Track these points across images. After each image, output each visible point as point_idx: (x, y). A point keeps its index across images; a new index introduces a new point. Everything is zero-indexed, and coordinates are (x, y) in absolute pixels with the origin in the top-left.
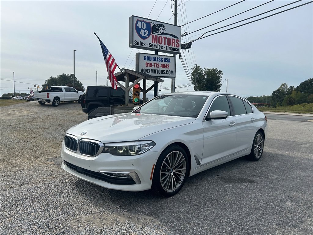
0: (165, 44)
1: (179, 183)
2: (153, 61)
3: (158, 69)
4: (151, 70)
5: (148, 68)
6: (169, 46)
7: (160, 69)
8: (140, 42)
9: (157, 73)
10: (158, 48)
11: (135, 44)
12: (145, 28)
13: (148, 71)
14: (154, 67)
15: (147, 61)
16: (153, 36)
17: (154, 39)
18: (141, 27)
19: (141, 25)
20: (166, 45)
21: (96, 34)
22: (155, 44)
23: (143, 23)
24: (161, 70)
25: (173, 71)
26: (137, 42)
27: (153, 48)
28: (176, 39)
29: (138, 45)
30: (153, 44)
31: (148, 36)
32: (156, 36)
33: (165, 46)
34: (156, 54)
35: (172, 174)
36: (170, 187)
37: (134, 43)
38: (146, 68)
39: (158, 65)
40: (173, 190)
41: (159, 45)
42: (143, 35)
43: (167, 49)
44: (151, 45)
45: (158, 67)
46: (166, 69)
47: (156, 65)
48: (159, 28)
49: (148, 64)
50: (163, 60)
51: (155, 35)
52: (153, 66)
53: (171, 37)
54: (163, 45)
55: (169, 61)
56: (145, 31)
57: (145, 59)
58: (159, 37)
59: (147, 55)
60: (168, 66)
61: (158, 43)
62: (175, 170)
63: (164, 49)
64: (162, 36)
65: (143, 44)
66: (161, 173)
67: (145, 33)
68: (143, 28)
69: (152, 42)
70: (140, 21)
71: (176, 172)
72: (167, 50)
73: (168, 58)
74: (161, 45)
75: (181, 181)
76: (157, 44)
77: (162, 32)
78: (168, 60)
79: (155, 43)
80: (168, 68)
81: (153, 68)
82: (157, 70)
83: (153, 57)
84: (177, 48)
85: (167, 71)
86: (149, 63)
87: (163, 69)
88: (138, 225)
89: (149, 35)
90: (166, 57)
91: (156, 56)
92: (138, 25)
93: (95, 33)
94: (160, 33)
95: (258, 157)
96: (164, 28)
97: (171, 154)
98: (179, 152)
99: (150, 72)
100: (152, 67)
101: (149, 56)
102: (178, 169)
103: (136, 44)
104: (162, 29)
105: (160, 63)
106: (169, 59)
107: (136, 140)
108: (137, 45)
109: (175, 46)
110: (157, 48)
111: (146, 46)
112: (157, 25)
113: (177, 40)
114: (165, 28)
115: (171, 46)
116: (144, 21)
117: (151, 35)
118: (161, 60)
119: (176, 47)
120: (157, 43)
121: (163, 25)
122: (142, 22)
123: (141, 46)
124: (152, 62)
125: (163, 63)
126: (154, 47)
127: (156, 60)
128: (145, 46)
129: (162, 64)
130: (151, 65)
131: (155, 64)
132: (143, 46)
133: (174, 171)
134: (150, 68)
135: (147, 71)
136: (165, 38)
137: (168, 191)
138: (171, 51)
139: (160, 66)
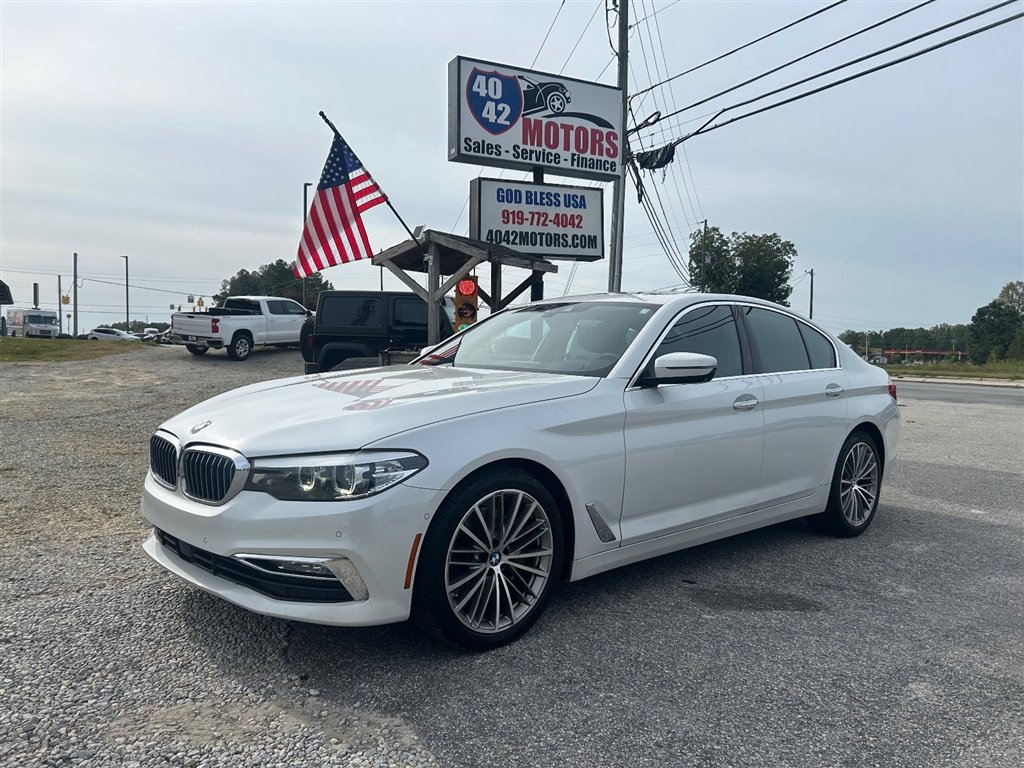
0: (567, 148)
1: (527, 604)
2: (527, 203)
3: (545, 230)
4: (521, 233)
5: (511, 227)
6: (582, 155)
7: (552, 229)
8: (483, 142)
9: (541, 244)
10: (543, 161)
11: (466, 148)
12: (499, 96)
13: (511, 238)
14: (532, 224)
15: (506, 206)
16: (526, 123)
17: (531, 132)
18: (487, 94)
19: (487, 88)
20: (573, 149)
21: (324, 117)
22: (533, 148)
23: (492, 80)
24: (555, 235)
25: (595, 237)
26: (471, 144)
27: (528, 161)
28: (605, 131)
29: (477, 154)
30: (529, 147)
31: (508, 123)
32: (538, 123)
33: (566, 155)
34: (538, 180)
35: (497, 569)
36: (490, 617)
37: (463, 145)
38: (504, 228)
39: (542, 219)
40: (500, 626)
41: (548, 150)
42: (492, 118)
43: (575, 163)
44: (520, 151)
45: (544, 224)
46: (570, 231)
47: (536, 216)
48: (547, 92)
49: (511, 216)
50: (562, 199)
51: (533, 117)
52: (527, 219)
53: (590, 126)
54: (560, 149)
55: (582, 204)
56: (500, 107)
57: (500, 199)
58: (549, 125)
59: (505, 187)
60: (577, 222)
61: (544, 146)
62: (509, 557)
63: (563, 165)
64: (559, 121)
65: (495, 150)
66: (451, 566)
67: (498, 113)
68: (492, 95)
69: (525, 142)
70: (482, 73)
71: (511, 563)
72: (575, 167)
73: (579, 193)
74: (553, 152)
75: (535, 597)
76: (539, 149)
77: (558, 109)
78: (578, 200)
79: (532, 144)
80: (578, 226)
81: (526, 228)
82: (541, 234)
83: (527, 192)
84: (610, 160)
85: (573, 236)
86: (513, 213)
87: (561, 231)
88: (337, 744)
89: (512, 119)
90: (572, 192)
91: (539, 189)
92: (475, 89)
93: (322, 114)
94: (549, 112)
95: (858, 523)
96: (564, 94)
97: (491, 498)
98: (521, 493)
99: (517, 241)
100: (522, 223)
101: (514, 187)
102: (523, 552)
103: (470, 150)
104: (558, 99)
105: (552, 211)
106: (583, 197)
107: (357, 448)
108: (472, 153)
109: (601, 154)
110: (541, 162)
111: (504, 156)
112: (541, 85)
113: (609, 134)
114: (567, 95)
115: (588, 155)
116: (495, 75)
117: (521, 119)
118: (554, 201)
119: (605, 158)
120: (539, 145)
121: (561, 85)
122: (488, 76)
123: (486, 155)
124: (526, 209)
125: (562, 210)
126: (531, 159)
127: (538, 201)
128: (500, 154)
129: (557, 215)
130: (519, 217)
131: (533, 214)
132: (493, 156)
133: (505, 559)
134: (518, 228)
135: (508, 238)
136: (567, 128)
137: (479, 630)
138: (588, 169)
139: (550, 221)
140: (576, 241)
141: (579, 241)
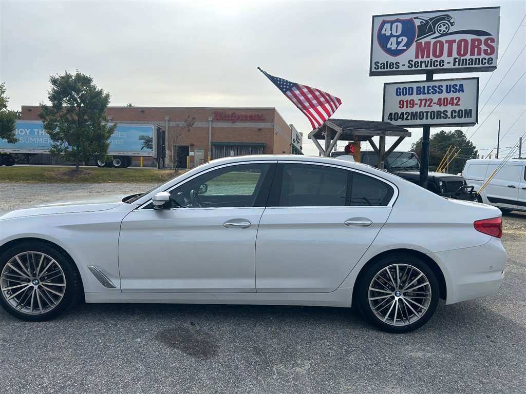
0: (450, 54)
2: (417, 94)
3: (430, 109)
4: (412, 113)
5: (405, 110)
6: (462, 58)
7: (436, 108)
8: (387, 62)
9: (427, 118)
10: (431, 66)
11: (375, 68)
12: (399, 32)
13: (405, 116)
14: (420, 106)
15: (402, 97)
16: (419, 46)
17: (421, 51)
18: (391, 34)
19: (391, 30)
20: (455, 55)
21: (260, 69)
22: (422, 60)
23: (394, 25)
24: (438, 112)
25: (470, 111)
26: (379, 65)
27: (419, 68)
28: (483, 38)
29: (383, 70)
30: (420, 60)
31: (405, 48)
32: (428, 44)
33: (451, 60)
34: (430, 79)
37: (374, 66)
38: (400, 111)
39: (428, 103)
41: (434, 59)
42: (394, 47)
43: (457, 64)
44: (413, 63)
45: (429, 106)
46: (449, 108)
47: (424, 102)
48: (434, 24)
49: (405, 103)
50: (444, 89)
51: (423, 41)
52: (417, 104)
53: (469, 37)
54: (444, 57)
55: (461, 89)
56: (400, 39)
57: (398, 94)
58: (435, 44)
59: (402, 86)
60: (455, 102)
61: (431, 57)
63: (446, 66)
64: (443, 39)
65: (395, 66)
67: (398, 43)
68: (394, 33)
69: (417, 57)
70: (388, 22)
72: (457, 66)
73: (458, 83)
74: (439, 59)
76: (427, 60)
77: (444, 31)
78: (458, 88)
79: (423, 57)
80: (457, 104)
81: (416, 109)
82: (427, 112)
83: (417, 88)
84: (487, 57)
85: (452, 112)
86: (407, 101)
87: (442, 108)
89: (408, 45)
90: (452, 83)
91: (431, 84)
92: (383, 32)
93: (258, 68)
94: (437, 34)
96: (449, 21)
99: (409, 118)
100: (413, 106)
101: (407, 86)
103: (378, 68)
104: (441, 27)
105: (435, 97)
106: (461, 85)
108: (379, 70)
109: (479, 54)
110: (429, 68)
111: (401, 68)
112: (431, 19)
113: (486, 40)
114: (452, 21)
115: (468, 57)
116: (398, 21)
117: (414, 44)
118: (438, 90)
119: (483, 56)
120: (428, 56)
121: (448, 16)
122: (392, 22)
123: (389, 69)
124: (416, 97)
125: (444, 95)
126: (421, 67)
127: (426, 92)
128: (398, 68)
129: (440, 99)
130: (412, 103)
131: (421, 100)
132: (394, 69)
134: (410, 110)
135: (403, 116)
136: (451, 43)
138: (468, 66)
139: (434, 103)
140: (454, 114)
141: (456, 114)
